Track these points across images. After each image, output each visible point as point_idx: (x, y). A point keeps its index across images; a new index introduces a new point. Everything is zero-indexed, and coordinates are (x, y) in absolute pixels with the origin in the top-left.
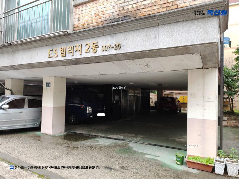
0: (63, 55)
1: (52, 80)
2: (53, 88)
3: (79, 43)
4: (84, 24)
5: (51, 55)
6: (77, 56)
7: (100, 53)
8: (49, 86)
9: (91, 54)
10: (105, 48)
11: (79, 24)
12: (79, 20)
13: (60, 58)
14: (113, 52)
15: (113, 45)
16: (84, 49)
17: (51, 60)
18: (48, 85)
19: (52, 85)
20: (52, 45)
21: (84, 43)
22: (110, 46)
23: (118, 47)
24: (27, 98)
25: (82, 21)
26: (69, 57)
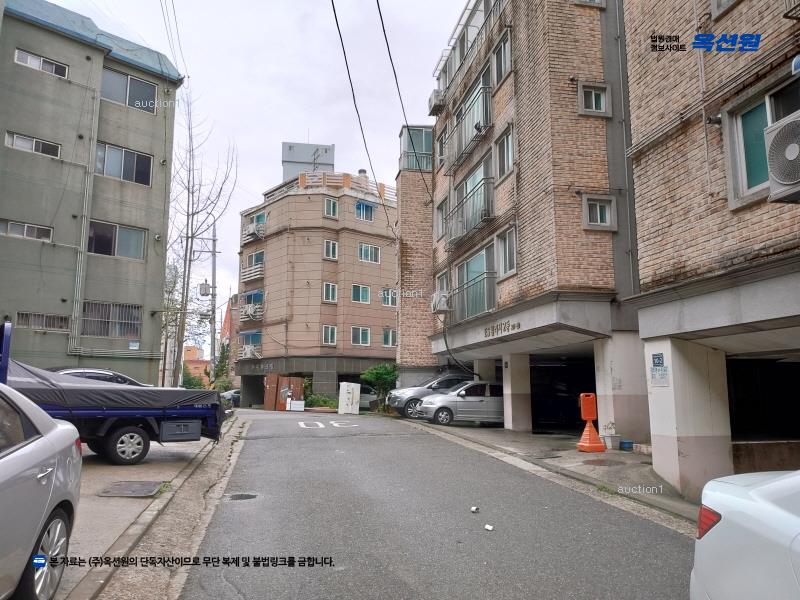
2: (510, 369)
4: (504, 302)
8: (508, 367)
9: (506, 333)
18: (507, 365)
26: (496, 336)
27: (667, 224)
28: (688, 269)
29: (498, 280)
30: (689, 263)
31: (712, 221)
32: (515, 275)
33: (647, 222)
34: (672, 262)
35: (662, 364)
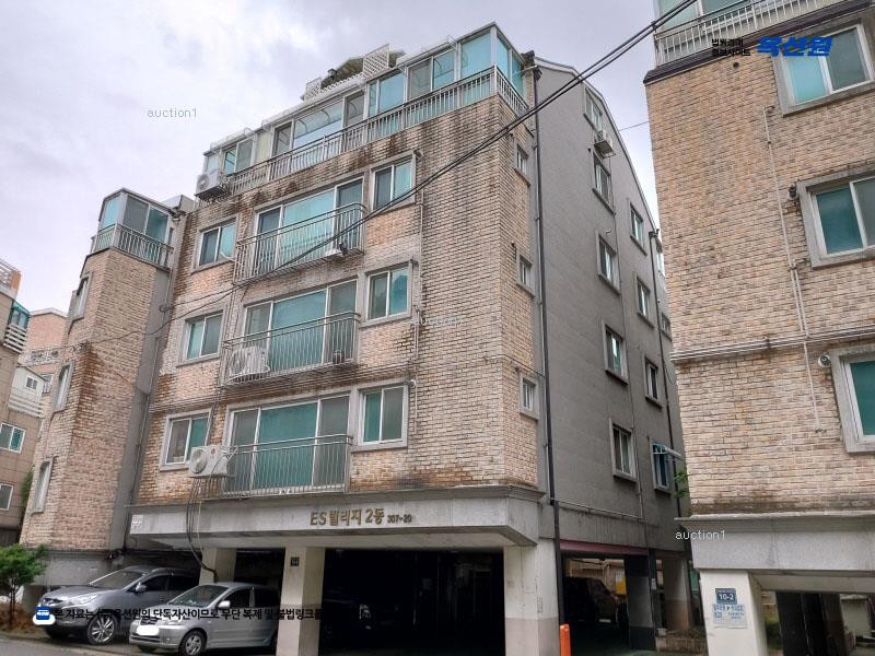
0: (334, 522)
1: (302, 556)
2: (303, 569)
3: (357, 507)
4: (365, 481)
5: (315, 521)
6: (354, 525)
7: (385, 524)
8: (297, 565)
9: (373, 525)
10: (392, 519)
11: (359, 479)
12: (358, 473)
13: (328, 526)
14: (401, 525)
15: (402, 516)
16: (364, 516)
17: (314, 527)
18: (295, 562)
19: (302, 562)
20: (317, 506)
21: (364, 508)
22: (398, 516)
23: (408, 518)
24: (253, 587)
25: (364, 475)
26: (342, 526)
27: (740, 446)
28: (778, 499)
29: (352, 449)
30: (780, 493)
31: (818, 458)
32: (404, 448)
33: (704, 436)
34: (749, 487)
35: (735, 600)
